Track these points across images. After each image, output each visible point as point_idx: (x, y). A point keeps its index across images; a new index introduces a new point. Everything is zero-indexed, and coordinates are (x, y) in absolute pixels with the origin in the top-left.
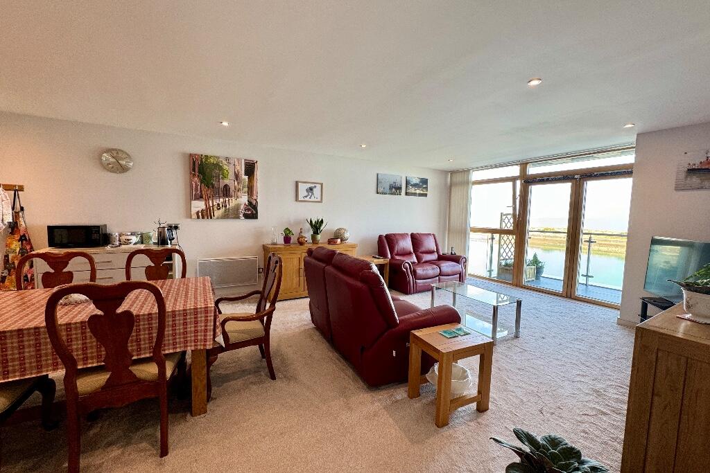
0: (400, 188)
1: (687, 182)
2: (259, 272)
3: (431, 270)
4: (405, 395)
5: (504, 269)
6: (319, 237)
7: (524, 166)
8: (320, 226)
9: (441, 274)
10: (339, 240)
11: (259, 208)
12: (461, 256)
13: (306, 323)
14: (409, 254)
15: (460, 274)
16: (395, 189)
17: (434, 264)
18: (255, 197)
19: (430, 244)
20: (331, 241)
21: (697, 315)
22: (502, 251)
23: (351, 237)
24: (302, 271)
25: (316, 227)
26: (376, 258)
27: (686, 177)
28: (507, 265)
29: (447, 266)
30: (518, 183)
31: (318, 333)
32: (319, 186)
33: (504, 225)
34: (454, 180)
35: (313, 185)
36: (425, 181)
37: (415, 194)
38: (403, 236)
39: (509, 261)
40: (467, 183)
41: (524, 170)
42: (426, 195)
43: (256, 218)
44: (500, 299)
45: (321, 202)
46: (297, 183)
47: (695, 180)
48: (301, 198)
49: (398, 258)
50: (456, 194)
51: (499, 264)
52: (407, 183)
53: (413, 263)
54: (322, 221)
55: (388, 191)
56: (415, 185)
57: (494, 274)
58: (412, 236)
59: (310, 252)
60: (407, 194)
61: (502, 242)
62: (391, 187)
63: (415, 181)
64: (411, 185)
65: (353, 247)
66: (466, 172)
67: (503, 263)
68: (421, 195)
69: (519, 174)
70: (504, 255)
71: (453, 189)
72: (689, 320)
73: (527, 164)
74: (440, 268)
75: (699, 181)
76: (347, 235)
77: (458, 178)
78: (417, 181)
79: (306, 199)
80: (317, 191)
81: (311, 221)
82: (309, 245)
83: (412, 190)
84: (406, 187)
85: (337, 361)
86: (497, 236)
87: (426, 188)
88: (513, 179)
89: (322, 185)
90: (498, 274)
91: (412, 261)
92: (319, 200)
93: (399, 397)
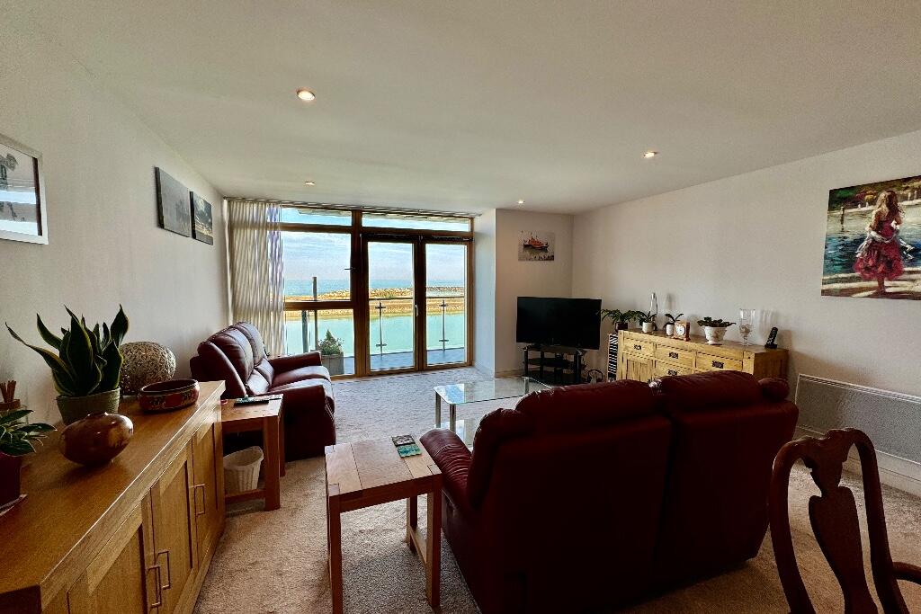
1: (525, 254)
7: (357, 213)
16: (182, 219)
27: (523, 250)
36: (208, 211)
41: (357, 220)
42: (211, 241)
47: (527, 253)
52: (193, 207)
55: (176, 224)
56: (202, 216)
60: (195, 235)
62: (179, 213)
63: (201, 206)
64: (199, 215)
68: (208, 239)
69: (350, 224)
73: (360, 211)
75: (529, 254)
83: (200, 227)
84: (193, 217)
87: (211, 225)
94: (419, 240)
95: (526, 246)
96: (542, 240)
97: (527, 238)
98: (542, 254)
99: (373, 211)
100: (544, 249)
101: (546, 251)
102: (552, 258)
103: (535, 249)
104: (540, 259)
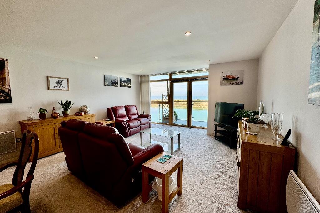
0: (117, 83)
1: (224, 83)
2: (17, 142)
3: (136, 123)
4: (141, 202)
5: (165, 118)
6: (69, 112)
7: (170, 74)
8: (69, 106)
9: (141, 124)
10: (83, 113)
11: (12, 95)
12: (148, 115)
13: (63, 171)
14: (125, 116)
15: (149, 123)
16: (114, 83)
17: (137, 120)
18: (7, 87)
19: (134, 110)
20: (77, 114)
21: (253, 132)
22: (164, 111)
23: (91, 110)
24: (57, 136)
25: (66, 106)
26: (107, 120)
27: (223, 80)
28: (166, 117)
29: (143, 120)
30: (169, 82)
31: (74, 177)
32: (65, 81)
33: (164, 100)
34: (142, 80)
35: (61, 80)
36: (129, 80)
37: (125, 86)
38: (121, 107)
39: (166, 115)
40: (148, 82)
41: (170, 77)
42: (130, 87)
43: (11, 102)
44: (164, 131)
45: (68, 90)
46: (48, 78)
47: (225, 82)
48: (51, 87)
49: (119, 119)
50: (144, 86)
51: (163, 116)
52: (121, 80)
53: (127, 121)
54: (70, 102)
55: (111, 85)
56: (125, 82)
57: (162, 121)
58: (125, 107)
59: (63, 123)
60: (121, 86)
61: (164, 107)
62: (112, 82)
63: (125, 79)
64: (123, 82)
65: (93, 116)
66: (147, 76)
67: (165, 116)
68: (127, 87)
69: (169, 78)
70: (165, 112)
71: (142, 84)
72: (249, 134)
73: (171, 74)
74: (140, 121)
75: (226, 82)
76: (88, 109)
77: (144, 79)
78: (125, 80)
79: (56, 88)
80: (65, 83)
81: (61, 102)
82: (61, 119)
83: (123, 84)
84: (120, 82)
85: (92, 194)
86: (161, 105)
87: (130, 83)
88: (167, 80)
89: (68, 80)
90: (163, 120)
91: (127, 120)
92: (67, 88)
93: (138, 206)
94: (190, 81)
95: (224, 79)
96: (235, 75)
97: (225, 75)
98: (234, 82)
99: (176, 73)
100: (236, 79)
101: (238, 80)
102: (242, 83)
103: (230, 80)
104: (233, 84)
